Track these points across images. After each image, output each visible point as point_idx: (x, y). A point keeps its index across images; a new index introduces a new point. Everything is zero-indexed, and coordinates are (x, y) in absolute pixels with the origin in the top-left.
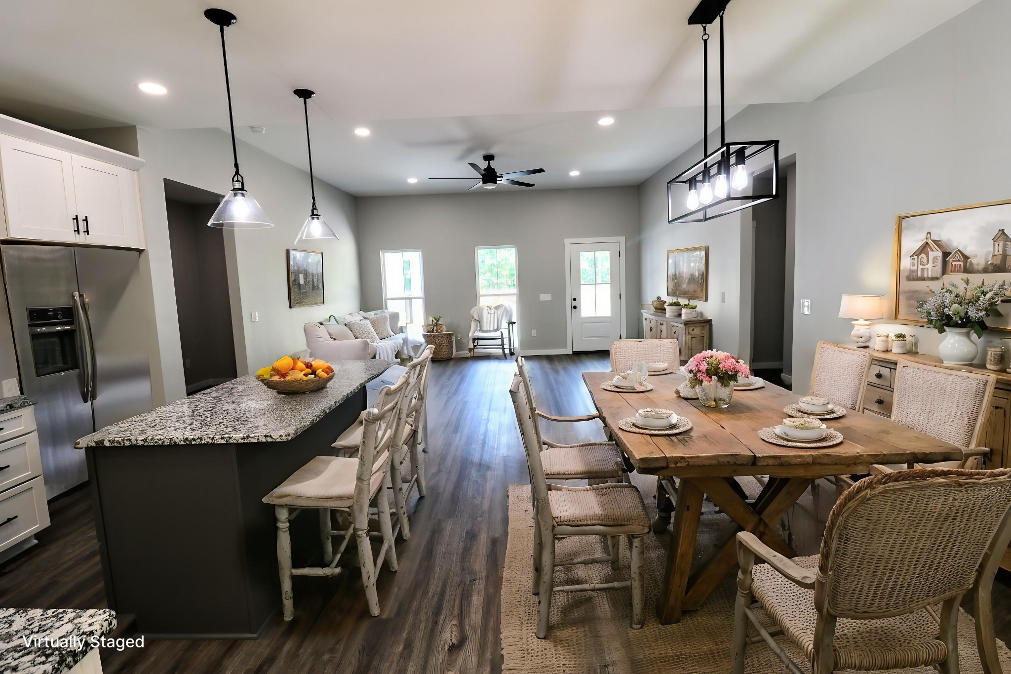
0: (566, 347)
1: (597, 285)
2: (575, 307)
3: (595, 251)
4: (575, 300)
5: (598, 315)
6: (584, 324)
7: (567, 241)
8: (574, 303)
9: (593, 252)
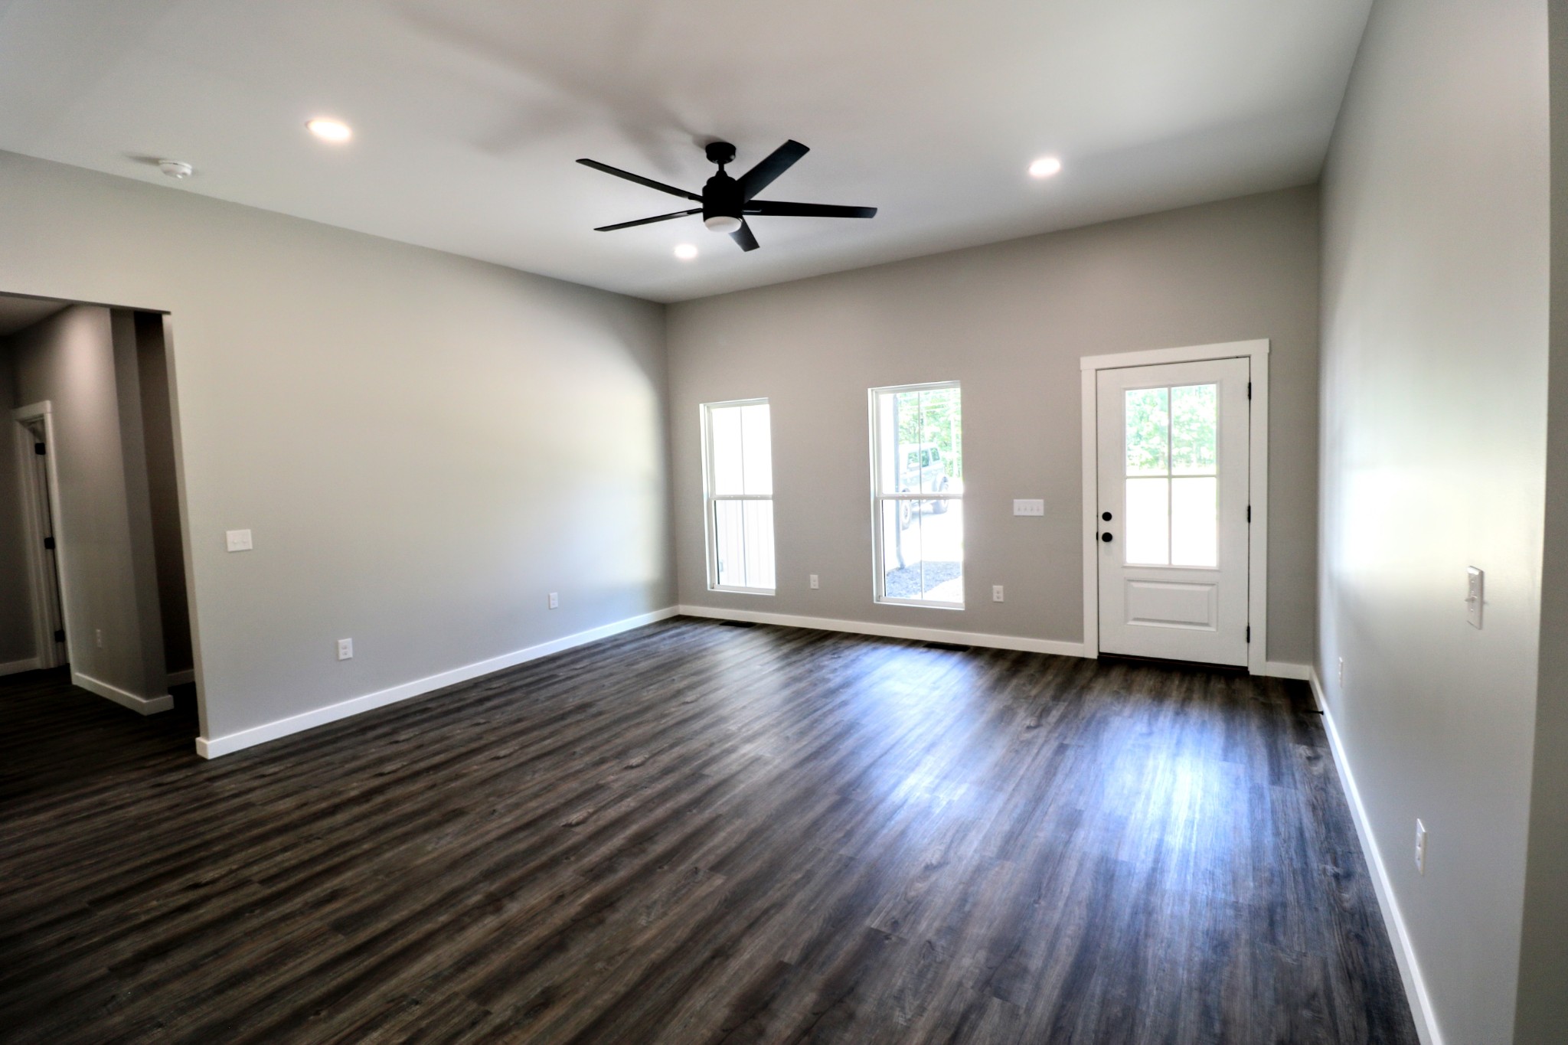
0: (1078, 637)
1: (1173, 480)
2: (1107, 537)
3: (1170, 386)
4: (1107, 517)
5: (1177, 562)
6: (1136, 585)
7: (1088, 364)
8: (1105, 527)
9: (1166, 389)
